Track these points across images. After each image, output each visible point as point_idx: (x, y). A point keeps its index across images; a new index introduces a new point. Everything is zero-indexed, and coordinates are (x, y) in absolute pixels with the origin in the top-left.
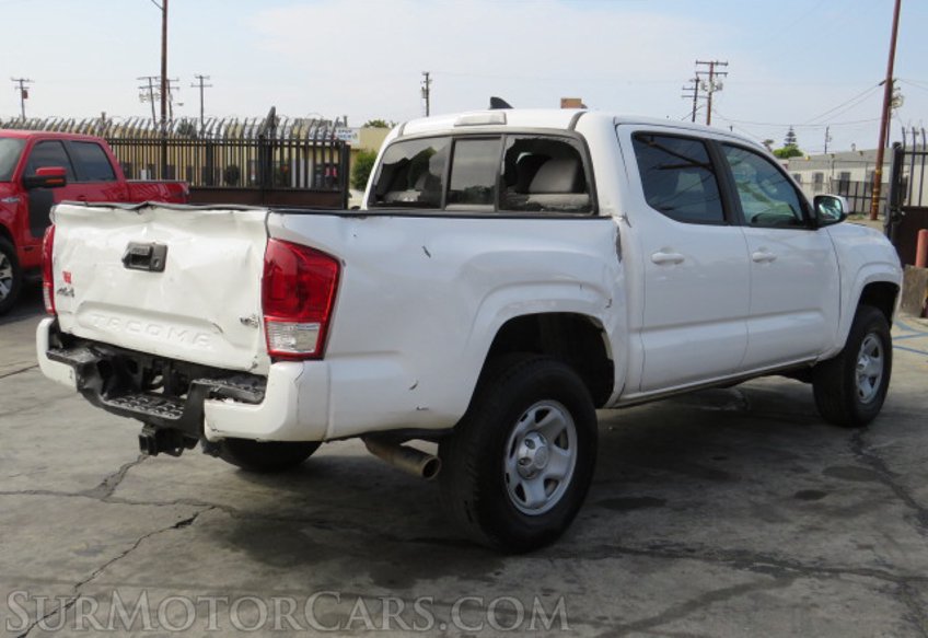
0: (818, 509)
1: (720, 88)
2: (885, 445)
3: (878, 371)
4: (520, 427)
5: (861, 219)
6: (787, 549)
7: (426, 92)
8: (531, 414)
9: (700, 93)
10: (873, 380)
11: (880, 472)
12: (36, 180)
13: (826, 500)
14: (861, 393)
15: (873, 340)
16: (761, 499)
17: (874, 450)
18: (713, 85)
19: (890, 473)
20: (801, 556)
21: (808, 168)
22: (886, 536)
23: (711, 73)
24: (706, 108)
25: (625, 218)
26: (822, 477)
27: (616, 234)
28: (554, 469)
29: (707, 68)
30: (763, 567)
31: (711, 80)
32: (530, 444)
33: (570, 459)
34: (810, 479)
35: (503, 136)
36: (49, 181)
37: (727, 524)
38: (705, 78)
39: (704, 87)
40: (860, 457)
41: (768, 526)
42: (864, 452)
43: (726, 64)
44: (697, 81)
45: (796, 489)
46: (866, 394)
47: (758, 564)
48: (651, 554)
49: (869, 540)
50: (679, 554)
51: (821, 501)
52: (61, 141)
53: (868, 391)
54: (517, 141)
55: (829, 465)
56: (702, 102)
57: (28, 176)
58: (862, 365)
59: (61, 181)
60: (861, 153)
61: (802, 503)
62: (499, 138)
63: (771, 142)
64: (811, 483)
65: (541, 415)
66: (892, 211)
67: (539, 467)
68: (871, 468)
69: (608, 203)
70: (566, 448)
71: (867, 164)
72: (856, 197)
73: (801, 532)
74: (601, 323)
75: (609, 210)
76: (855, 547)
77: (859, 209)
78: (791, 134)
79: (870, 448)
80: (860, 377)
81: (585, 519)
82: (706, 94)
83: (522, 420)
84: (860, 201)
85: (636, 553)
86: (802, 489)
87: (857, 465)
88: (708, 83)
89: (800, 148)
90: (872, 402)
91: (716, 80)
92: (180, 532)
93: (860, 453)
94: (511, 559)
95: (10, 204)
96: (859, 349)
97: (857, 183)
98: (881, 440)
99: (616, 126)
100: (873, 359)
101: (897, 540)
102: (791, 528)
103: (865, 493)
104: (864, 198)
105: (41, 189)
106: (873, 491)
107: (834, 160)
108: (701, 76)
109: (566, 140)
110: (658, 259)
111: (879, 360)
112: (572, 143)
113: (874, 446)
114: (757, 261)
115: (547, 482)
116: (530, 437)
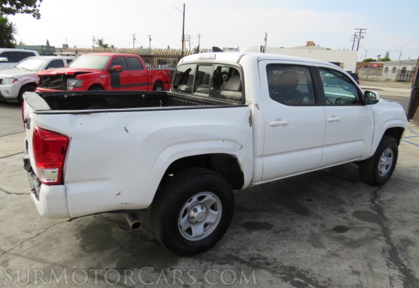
0: (341, 239)
1: (363, 38)
2: (387, 198)
3: (390, 163)
4: (188, 205)
5: (408, 83)
6: (315, 269)
7: (266, 39)
8: (195, 198)
9: (356, 39)
10: (387, 167)
11: (379, 216)
12: (112, 70)
13: (347, 234)
14: (381, 172)
15: (389, 151)
16: (316, 230)
17: (381, 201)
18: (360, 37)
19: (384, 217)
20: (320, 276)
21: (391, 65)
22: (370, 266)
23: (360, 33)
24: (357, 45)
25: (257, 105)
26: (350, 217)
27: (249, 114)
28: (209, 219)
29: (359, 31)
30: (298, 282)
31: (360, 35)
32: (195, 211)
33: (218, 216)
34: (344, 218)
35: (213, 65)
36: (117, 70)
37: (294, 245)
38: (358, 34)
39: (357, 38)
40: (373, 205)
41: (313, 249)
42: (376, 202)
43: (366, 30)
44: (355, 35)
45: (336, 224)
46: (383, 173)
47: (296, 279)
48: (249, 264)
49: (359, 267)
50: (262, 266)
51: (345, 234)
52: (124, 57)
53: (384, 171)
54: (218, 67)
55: (357, 210)
56: (356, 42)
57: (110, 68)
58: (382, 161)
59: (120, 70)
60: (412, 60)
61: (335, 234)
62: (212, 65)
63: (380, 56)
64: (344, 221)
65: (200, 198)
66: (415, 86)
67: (199, 221)
68: (376, 213)
69: (249, 98)
70: (216, 210)
71: (413, 64)
72: (407, 76)
73: (327, 256)
74: (236, 157)
75: (250, 101)
76: (350, 272)
77: (408, 80)
78: (388, 53)
79: (379, 200)
80: (381, 166)
81: (232, 234)
82: (358, 40)
83: (189, 202)
84: (408, 77)
85: (242, 262)
86: (339, 224)
87: (369, 210)
88: (359, 36)
89: (390, 58)
90: (385, 176)
91: (362, 35)
92: (70, 223)
93: (374, 203)
94: (184, 259)
95: (103, 78)
96: (382, 155)
97: (408, 71)
98: (386, 195)
99: (259, 61)
100: (389, 158)
101: (374, 269)
102: (323, 252)
103: (368, 231)
104: (410, 76)
105: (115, 73)
106: (372, 230)
107: (401, 63)
108: (357, 34)
109: (235, 68)
110: (273, 124)
111: (391, 159)
112: (237, 69)
113: (382, 199)
114: (330, 122)
115: (206, 225)
116: (195, 207)
